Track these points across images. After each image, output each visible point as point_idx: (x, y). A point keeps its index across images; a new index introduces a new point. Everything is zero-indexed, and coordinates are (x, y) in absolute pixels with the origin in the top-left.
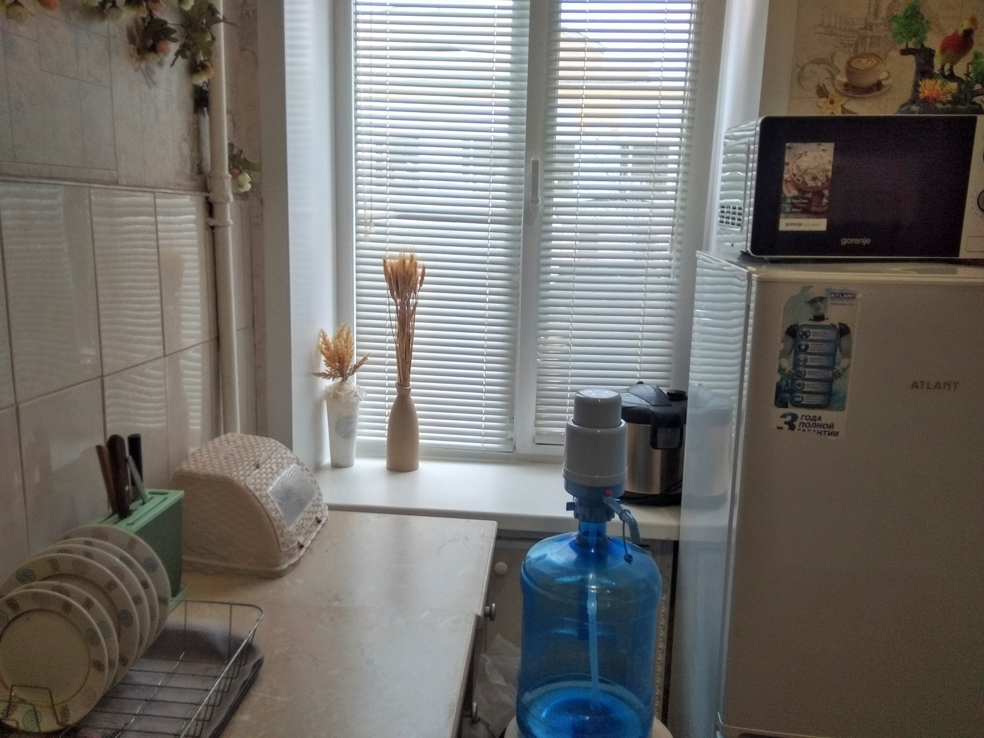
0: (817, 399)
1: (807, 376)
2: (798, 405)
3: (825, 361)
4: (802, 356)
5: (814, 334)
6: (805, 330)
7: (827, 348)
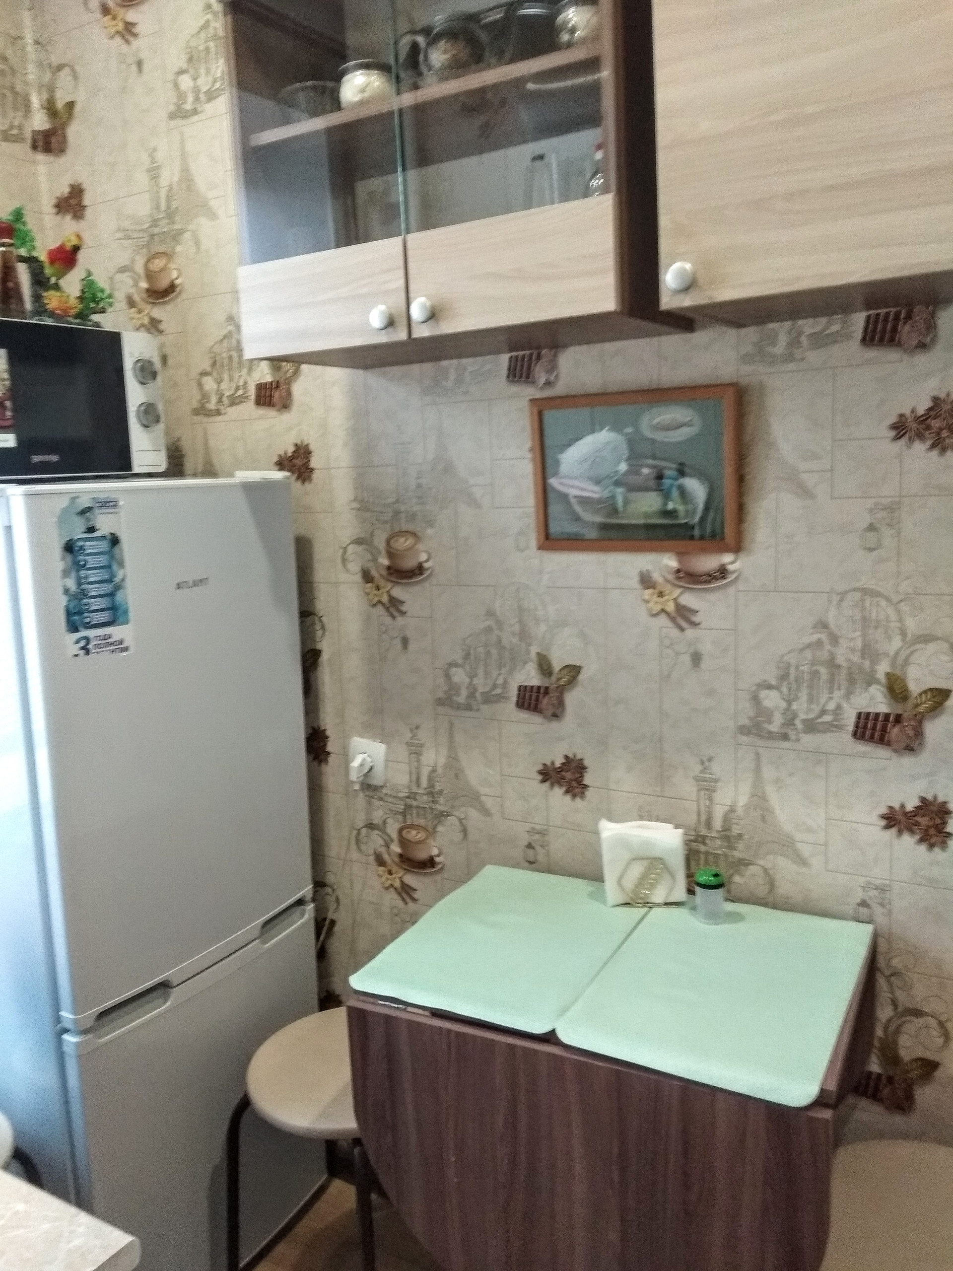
0: (104, 617)
1: (92, 594)
2: (89, 626)
3: (103, 575)
4: (83, 573)
5: (91, 547)
6: (80, 544)
7: (103, 560)
